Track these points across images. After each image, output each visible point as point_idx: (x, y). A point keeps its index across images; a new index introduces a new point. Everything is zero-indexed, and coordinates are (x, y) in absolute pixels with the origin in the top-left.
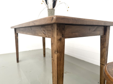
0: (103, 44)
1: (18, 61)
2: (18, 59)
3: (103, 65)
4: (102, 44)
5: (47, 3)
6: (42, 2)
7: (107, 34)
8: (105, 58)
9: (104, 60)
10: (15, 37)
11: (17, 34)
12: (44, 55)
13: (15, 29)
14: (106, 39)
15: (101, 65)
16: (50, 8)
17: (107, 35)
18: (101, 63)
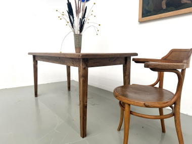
1: (36, 95)
2: (37, 92)
5: (73, 27)
6: (67, 23)
11: (37, 61)
12: (69, 88)
13: (34, 57)
16: (76, 33)
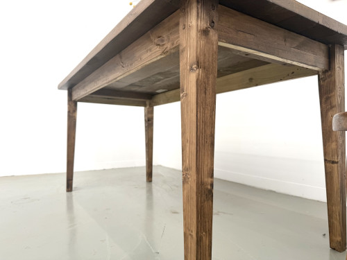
0: (328, 98)
2: (72, 180)
3: (333, 162)
4: (323, 100)
7: (337, 66)
8: (337, 141)
9: (333, 145)
10: (69, 112)
14: (335, 81)
15: (328, 165)
17: (337, 69)
18: (325, 160)
